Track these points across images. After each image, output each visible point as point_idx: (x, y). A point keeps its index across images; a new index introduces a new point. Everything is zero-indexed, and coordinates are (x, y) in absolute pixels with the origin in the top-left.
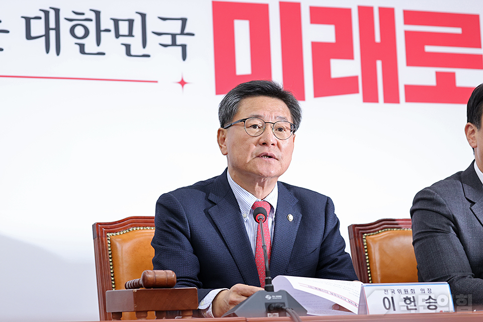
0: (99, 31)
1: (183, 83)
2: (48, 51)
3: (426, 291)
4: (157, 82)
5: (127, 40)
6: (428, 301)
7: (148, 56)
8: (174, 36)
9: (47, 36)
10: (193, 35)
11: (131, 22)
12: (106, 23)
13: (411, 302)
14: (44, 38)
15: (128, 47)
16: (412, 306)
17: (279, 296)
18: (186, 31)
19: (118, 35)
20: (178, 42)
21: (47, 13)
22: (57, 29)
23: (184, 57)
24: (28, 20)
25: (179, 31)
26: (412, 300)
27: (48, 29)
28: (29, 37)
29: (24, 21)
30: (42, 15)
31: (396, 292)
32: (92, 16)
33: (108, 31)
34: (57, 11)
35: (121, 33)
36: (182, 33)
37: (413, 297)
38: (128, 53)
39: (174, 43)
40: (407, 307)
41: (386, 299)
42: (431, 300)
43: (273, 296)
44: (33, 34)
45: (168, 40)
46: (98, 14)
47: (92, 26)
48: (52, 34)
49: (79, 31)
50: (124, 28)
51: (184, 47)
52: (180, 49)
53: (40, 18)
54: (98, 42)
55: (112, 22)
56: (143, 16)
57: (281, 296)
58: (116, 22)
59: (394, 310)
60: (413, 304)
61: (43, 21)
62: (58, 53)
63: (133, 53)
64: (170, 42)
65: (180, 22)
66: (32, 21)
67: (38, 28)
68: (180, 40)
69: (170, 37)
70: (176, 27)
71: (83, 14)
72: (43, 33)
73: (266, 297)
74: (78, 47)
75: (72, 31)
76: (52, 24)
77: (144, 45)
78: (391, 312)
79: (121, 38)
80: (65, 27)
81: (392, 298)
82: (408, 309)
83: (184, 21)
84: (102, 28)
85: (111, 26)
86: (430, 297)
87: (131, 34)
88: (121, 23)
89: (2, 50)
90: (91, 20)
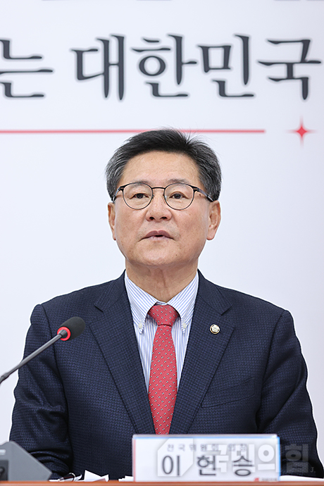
0: (180, 64)
1: (302, 131)
2: (106, 93)
4: (262, 131)
5: (221, 75)
6: (237, 463)
7: (252, 95)
8: (290, 66)
9: (106, 74)
10: (318, 62)
11: (227, 49)
12: (191, 52)
13: (208, 463)
14: (101, 78)
15: (222, 85)
16: (209, 469)
17: (1, 451)
18: (309, 57)
19: (207, 68)
20: (296, 74)
21: (106, 43)
22: (121, 64)
23: (305, 94)
24: (80, 54)
25: (298, 59)
26: (211, 460)
27: (107, 65)
28: (81, 76)
29: (74, 55)
30: (100, 46)
31: (187, 448)
32: (172, 43)
33: (193, 63)
34: (121, 40)
35: (212, 64)
36: (303, 61)
37: (214, 456)
38: (222, 92)
39: (290, 76)
40: (201, 471)
41: (168, 459)
42: (243, 462)
44: (86, 72)
45: (281, 71)
46: (179, 40)
47: (170, 58)
48: (114, 71)
49: (152, 66)
50: (216, 58)
51: (305, 81)
52: (299, 84)
53: (95, 50)
54: (179, 79)
55: (200, 51)
56: (245, 40)
57: (4, 451)
58: (205, 50)
59: (178, 474)
60: (211, 466)
61: (100, 54)
62: (121, 95)
63: (228, 92)
64: (284, 75)
65: (300, 46)
66: (86, 57)
67: (93, 64)
68: (299, 70)
69: (284, 67)
70: (294, 53)
71: (157, 42)
72: (101, 70)
74: (150, 88)
75: (142, 66)
76: (114, 58)
77: (246, 79)
78: (173, 477)
79: (212, 72)
80: (132, 60)
81: (178, 457)
82: (201, 473)
83: (306, 44)
84: (186, 58)
85: (198, 55)
86: (243, 457)
87: (226, 66)
88: (211, 51)
89: (41, 96)
90: (168, 49)
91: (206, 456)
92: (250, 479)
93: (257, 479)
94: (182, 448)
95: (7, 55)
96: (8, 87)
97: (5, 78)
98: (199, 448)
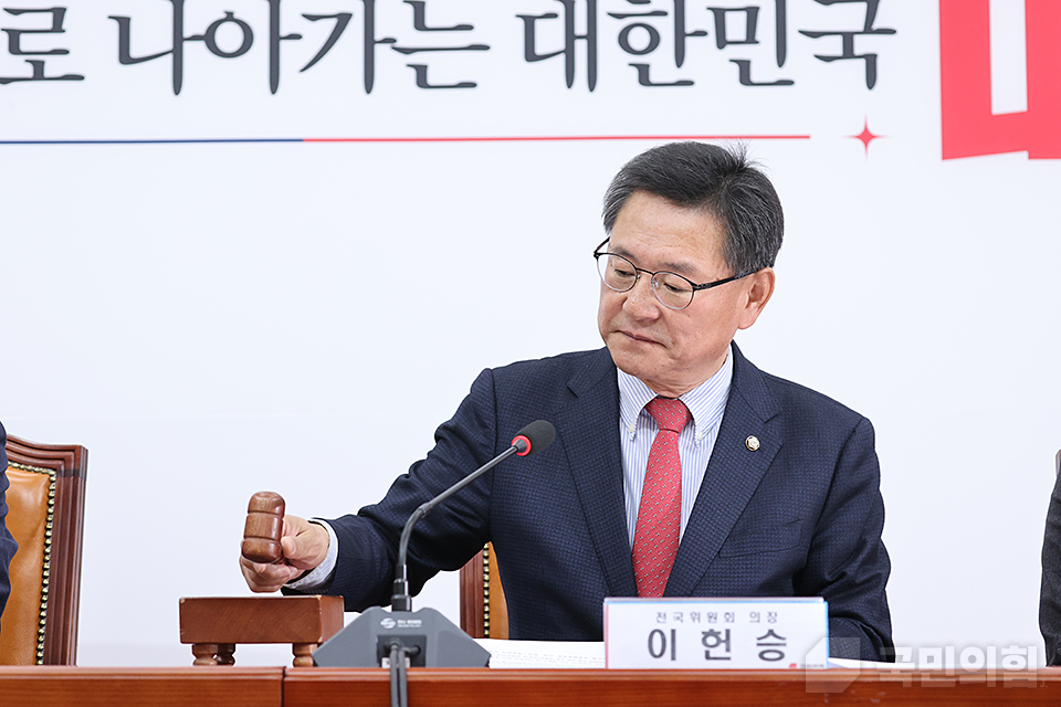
0: (680, 35)
1: (866, 137)
2: (570, 81)
3: (764, 618)
4: (808, 137)
5: (744, 52)
6: (763, 642)
7: (790, 83)
8: (848, 38)
9: (569, 52)
10: (892, 32)
11: (752, 13)
12: (699, 17)
13: (719, 641)
14: (562, 57)
15: (744, 67)
16: (720, 651)
17: (416, 622)
18: (876, 26)
19: (722, 42)
20: (857, 51)
21: (569, 4)
22: (591, 37)
23: (871, 80)
24: (529, 21)
25: (860, 27)
26: (723, 637)
27: (571, 37)
28: (531, 55)
29: (521, 23)
30: (560, 9)
31: (687, 618)
32: (669, 5)
33: (702, 33)
35: (729, 37)
36: (868, 30)
37: (728, 632)
38: (745, 79)
39: (848, 53)
40: (707, 653)
41: (657, 635)
42: (771, 639)
43: (400, 622)
44: (539, 50)
45: (834, 46)
47: (666, 27)
48: (581, 47)
49: (639, 39)
50: (736, 26)
51: (871, 60)
52: (862, 62)
53: (554, 16)
54: (680, 59)
55: (711, 15)
57: (420, 622)
58: (719, 14)
59: (673, 658)
60: (723, 646)
61: (560, 22)
62: (592, 84)
63: (754, 78)
64: (839, 52)
65: (863, 7)
66: (538, 23)
67: (550, 36)
68: (863, 44)
69: (839, 39)
70: (854, 18)
71: (647, 2)
72: (561, 45)
73: (382, 623)
74: (635, 71)
75: (623, 40)
76: (581, 27)
77: (781, 58)
78: (665, 663)
79: (729, 48)
80: (608, 30)
81: (673, 632)
82: (708, 657)
83: (873, 3)
84: (689, 29)
85: (708, 23)
86: (771, 633)
87: (751, 38)
88: (729, 16)
89: (472, 85)
90: (664, 14)
91: (716, 630)
92: (783, 664)
93: (794, 665)
94: (679, 618)
95: (420, 24)
96: (421, 72)
97: (417, 58)
98: (704, 618)
